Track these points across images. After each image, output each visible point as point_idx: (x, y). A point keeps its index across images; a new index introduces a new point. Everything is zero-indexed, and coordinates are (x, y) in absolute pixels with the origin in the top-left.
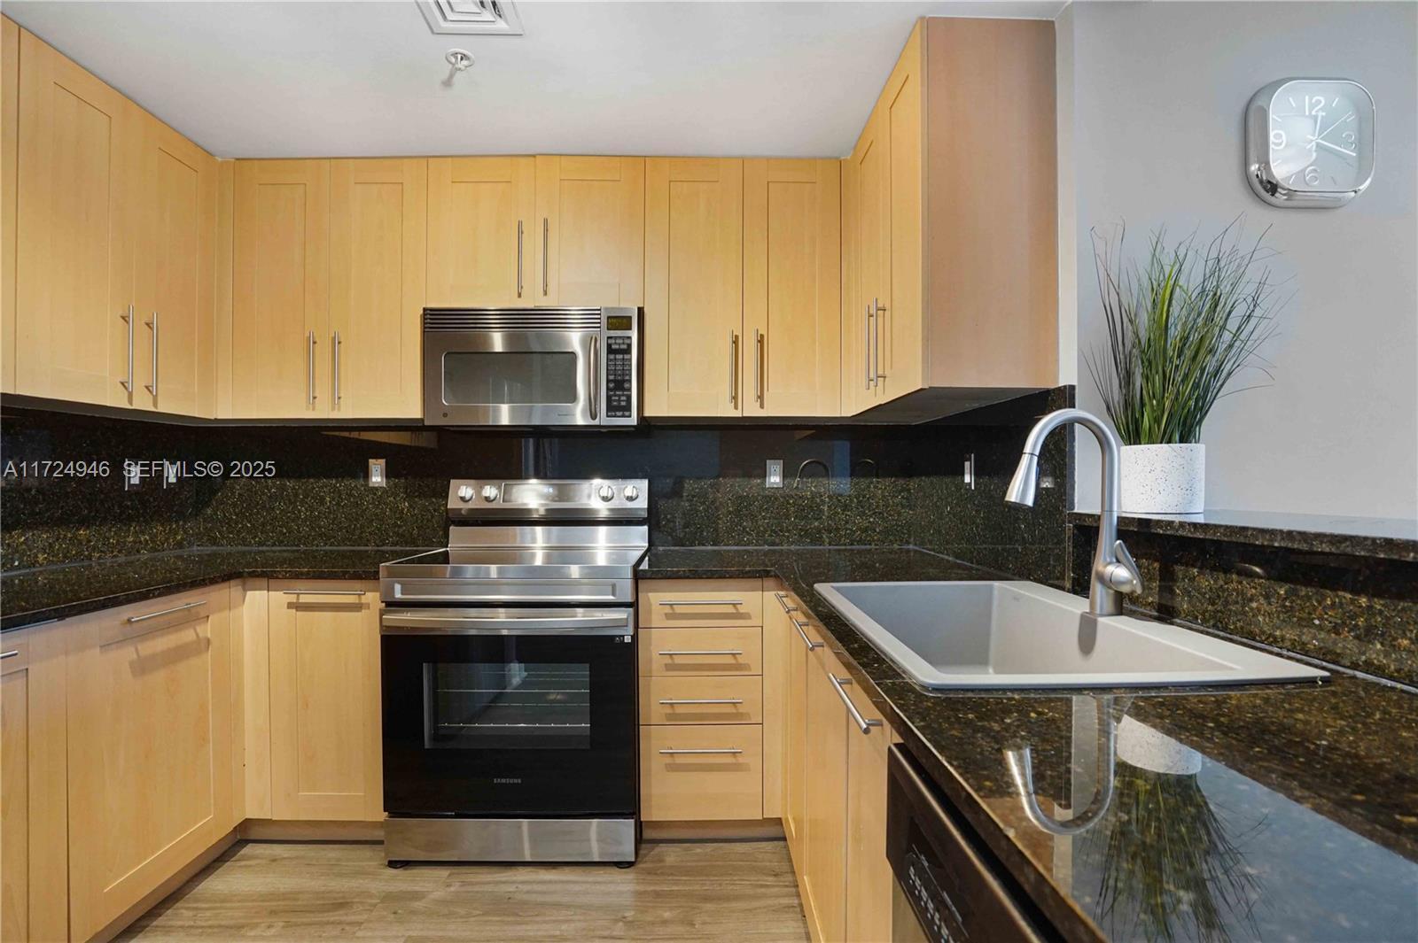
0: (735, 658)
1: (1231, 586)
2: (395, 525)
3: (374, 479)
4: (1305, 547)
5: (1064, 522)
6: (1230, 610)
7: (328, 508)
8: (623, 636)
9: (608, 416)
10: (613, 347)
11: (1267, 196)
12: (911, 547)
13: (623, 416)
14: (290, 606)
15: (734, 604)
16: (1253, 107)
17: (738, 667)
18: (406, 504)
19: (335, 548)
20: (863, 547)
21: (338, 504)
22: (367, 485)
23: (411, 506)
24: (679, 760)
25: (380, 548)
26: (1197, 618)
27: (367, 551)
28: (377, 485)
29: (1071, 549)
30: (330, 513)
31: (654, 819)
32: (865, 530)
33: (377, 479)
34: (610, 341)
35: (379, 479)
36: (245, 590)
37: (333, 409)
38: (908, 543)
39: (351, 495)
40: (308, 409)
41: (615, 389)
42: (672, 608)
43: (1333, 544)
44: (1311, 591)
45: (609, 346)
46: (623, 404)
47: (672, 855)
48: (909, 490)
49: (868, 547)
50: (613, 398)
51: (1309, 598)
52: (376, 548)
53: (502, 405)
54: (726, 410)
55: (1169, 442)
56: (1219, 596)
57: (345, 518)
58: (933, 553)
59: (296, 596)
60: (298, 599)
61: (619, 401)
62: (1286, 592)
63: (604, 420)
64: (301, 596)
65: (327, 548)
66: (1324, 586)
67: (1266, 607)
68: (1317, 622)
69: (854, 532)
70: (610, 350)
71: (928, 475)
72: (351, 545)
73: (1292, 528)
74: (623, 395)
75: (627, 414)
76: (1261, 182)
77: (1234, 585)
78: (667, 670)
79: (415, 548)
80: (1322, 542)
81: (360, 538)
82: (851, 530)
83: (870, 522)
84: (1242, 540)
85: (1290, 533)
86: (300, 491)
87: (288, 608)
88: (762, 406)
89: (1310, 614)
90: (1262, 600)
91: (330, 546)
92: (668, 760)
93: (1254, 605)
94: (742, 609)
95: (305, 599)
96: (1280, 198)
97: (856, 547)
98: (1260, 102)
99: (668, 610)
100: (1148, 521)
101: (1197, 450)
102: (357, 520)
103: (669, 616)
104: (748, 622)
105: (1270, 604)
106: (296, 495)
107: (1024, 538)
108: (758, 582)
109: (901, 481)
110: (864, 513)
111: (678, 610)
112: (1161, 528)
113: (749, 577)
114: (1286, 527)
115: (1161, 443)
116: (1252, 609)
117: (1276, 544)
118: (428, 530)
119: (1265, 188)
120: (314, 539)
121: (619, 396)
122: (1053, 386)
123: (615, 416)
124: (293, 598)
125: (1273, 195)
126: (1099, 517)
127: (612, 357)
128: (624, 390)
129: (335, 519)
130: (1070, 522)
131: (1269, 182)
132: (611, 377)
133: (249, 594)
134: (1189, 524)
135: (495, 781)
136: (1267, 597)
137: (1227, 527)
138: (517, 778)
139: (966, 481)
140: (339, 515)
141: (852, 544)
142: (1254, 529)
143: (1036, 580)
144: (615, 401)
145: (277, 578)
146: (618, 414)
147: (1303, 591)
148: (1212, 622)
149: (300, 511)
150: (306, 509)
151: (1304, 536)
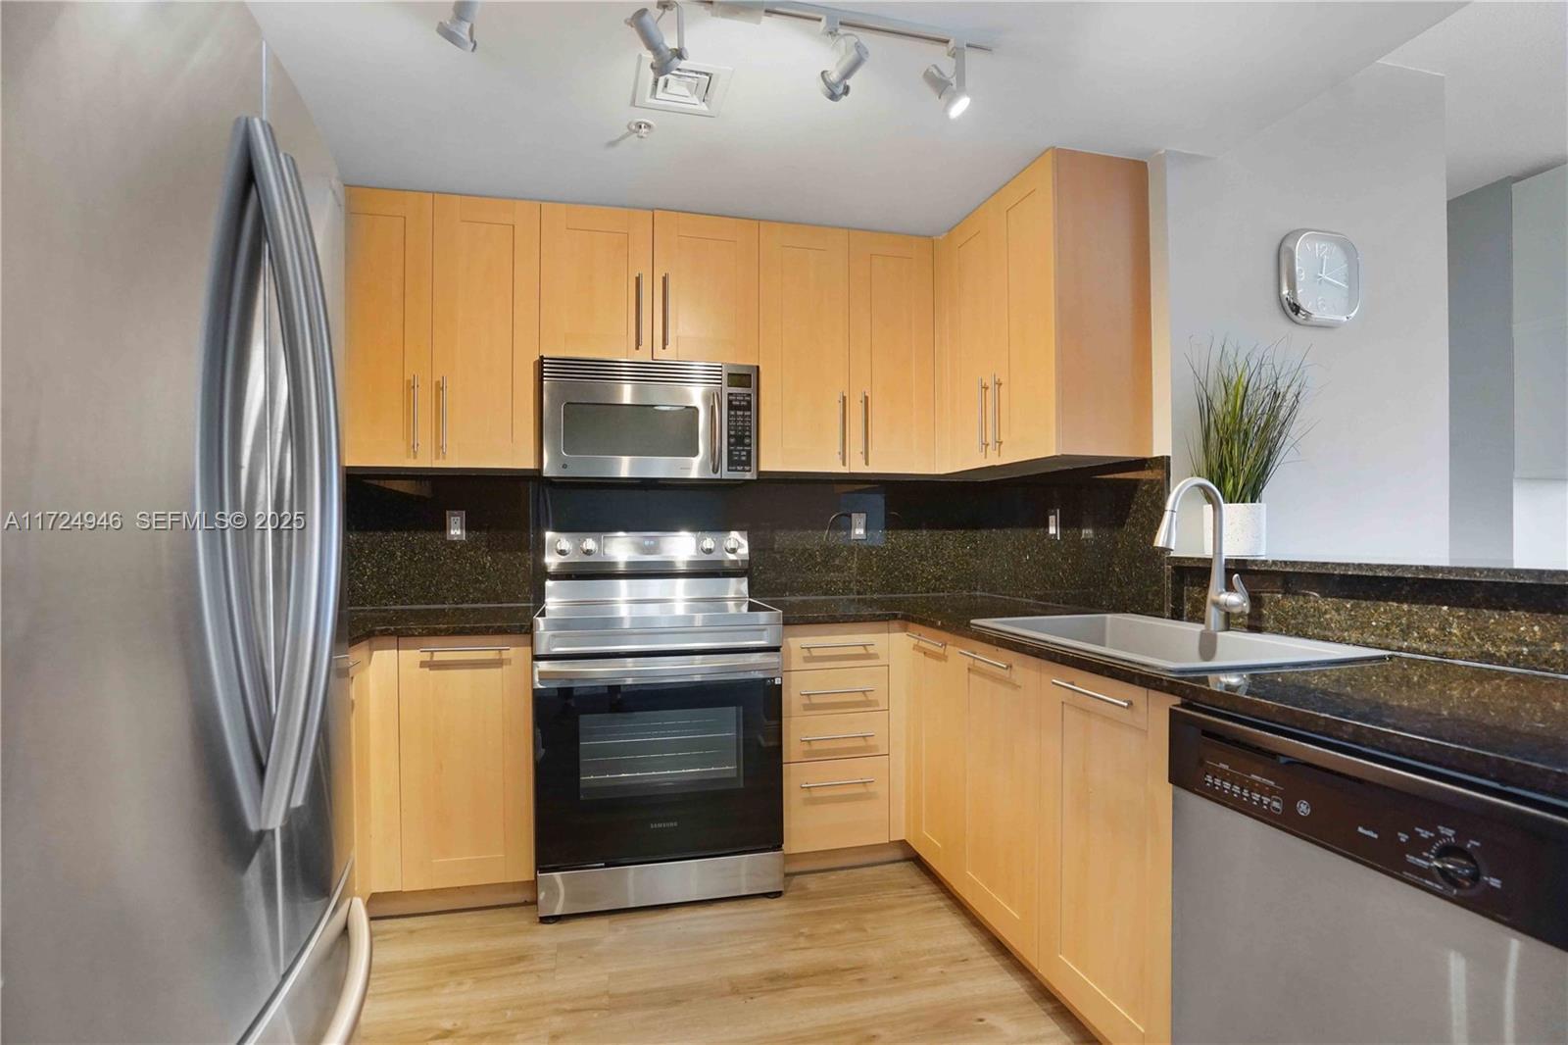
0: (865, 695)
1: (1309, 605)
2: (477, 581)
3: (452, 532)
4: (1370, 574)
5: (1162, 564)
6: (1309, 622)
7: (399, 563)
8: (774, 679)
9: (729, 470)
10: (734, 403)
11: (1292, 315)
12: (978, 593)
13: (743, 470)
14: (423, 664)
15: (864, 646)
16: (1283, 249)
17: (867, 703)
18: (489, 558)
19: (407, 607)
20: (937, 594)
21: (410, 559)
22: (445, 539)
23: (494, 560)
24: (817, 793)
25: (459, 606)
26: (1281, 630)
27: (444, 610)
28: (455, 539)
29: (1170, 586)
30: (401, 568)
31: (792, 852)
32: (938, 579)
33: (456, 532)
34: (731, 398)
35: (459, 533)
36: (371, 650)
37: (437, 458)
38: (975, 589)
39: (426, 549)
40: (408, 457)
41: (736, 444)
42: (810, 652)
43: (1389, 570)
44: (1369, 603)
45: (730, 402)
46: (744, 458)
47: (813, 883)
48: (975, 542)
49: (942, 594)
50: (735, 453)
51: (1368, 608)
52: (454, 606)
53: (624, 457)
54: (835, 467)
55: (1243, 502)
56: (1299, 613)
57: (419, 574)
58: (1007, 598)
59: (429, 653)
60: (432, 657)
61: (740, 456)
62: (1352, 606)
63: (725, 474)
64: (435, 653)
65: (399, 607)
66: (1379, 599)
67: (1337, 617)
68: (1374, 623)
69: (930, 580)
70: (731, 407)
71: (1000, 527)
72: (426, 604)
73: (1361, 562)
74: (743, 450)
75: (747, 468)
76: (1289, 304)
77: (1312, 604)
78: (805, 710)
79: (500, 605)
80: (1382, 570)
81: (436, 594)
82: (926, 578)
83: (943, 571)
84: (1324, 571)
85: (1360, 565)
86: (366, 545)
87: (421, 667)
88: (867, 463)
89: (1369, 618)
90: (1333, 612)
91: (402, 604)
92: (806, 794)
93: (1328, 616)
94: (871, 650)
95: (439, 657)
96: (1301, 317)
97: (931, 594)
98: (1288, 244)
99: (806, 653)
100: (1245, 561)
101: (1260, 507)
102: (433, 576)
103: (807, 660)
104: (879, 662)
105: (1339, 614)
106: (361, 550)
107: (1119, 580)
108: (884, 625)
109: (969, 533)
110: (938, 564)
111: (815, 653)
112: (1256, 565)
113: (879, 621)
114: (1356, 561)
115: (1238, 502)
116: (1326, 620)
117: (1350, 573)
118: (513, 586)
119: (1292, 309)
120: (381, 599)
121: (740, 451)
122: (1147, 455)
123: (736, 470)
124: (426, 657)
125: (1296, 314)
126: (1211, 559)
127: (732, 413)
128: (744, 445)
129: (406, 576)
130: (1168, 564)
131: (1295, 304)
132: (732, 433)
133: (376, 654)
134: (1281, 562)
135: (652, 827)
136: (1337, 610)
137: (1311, 563)
138: (674, 822)
139: (1051, 532)
140: (412, 571)
141: (928, 592)
142: (1333, 563)
143: (1132, 612)
144: (736, 455)
145: (413, 635)
146: (739, 468)
147: (1364, 604)
148: (1294, 632)
149: (365, 568)
150: (373, 565)
151: (1369, 566)
